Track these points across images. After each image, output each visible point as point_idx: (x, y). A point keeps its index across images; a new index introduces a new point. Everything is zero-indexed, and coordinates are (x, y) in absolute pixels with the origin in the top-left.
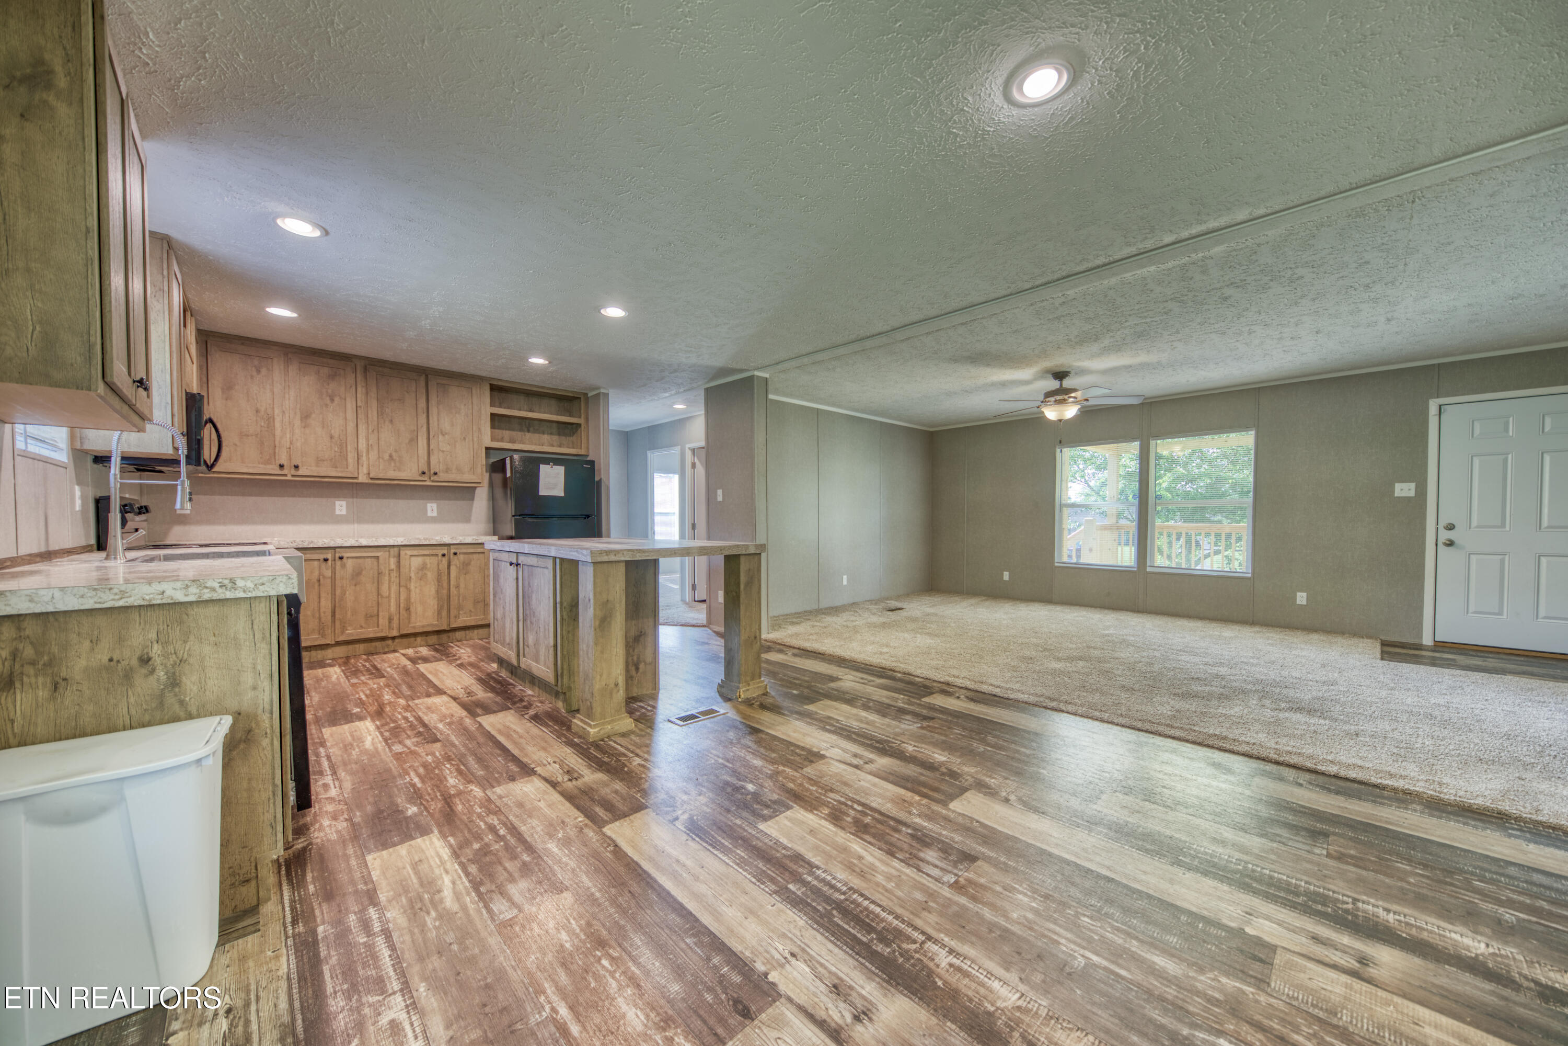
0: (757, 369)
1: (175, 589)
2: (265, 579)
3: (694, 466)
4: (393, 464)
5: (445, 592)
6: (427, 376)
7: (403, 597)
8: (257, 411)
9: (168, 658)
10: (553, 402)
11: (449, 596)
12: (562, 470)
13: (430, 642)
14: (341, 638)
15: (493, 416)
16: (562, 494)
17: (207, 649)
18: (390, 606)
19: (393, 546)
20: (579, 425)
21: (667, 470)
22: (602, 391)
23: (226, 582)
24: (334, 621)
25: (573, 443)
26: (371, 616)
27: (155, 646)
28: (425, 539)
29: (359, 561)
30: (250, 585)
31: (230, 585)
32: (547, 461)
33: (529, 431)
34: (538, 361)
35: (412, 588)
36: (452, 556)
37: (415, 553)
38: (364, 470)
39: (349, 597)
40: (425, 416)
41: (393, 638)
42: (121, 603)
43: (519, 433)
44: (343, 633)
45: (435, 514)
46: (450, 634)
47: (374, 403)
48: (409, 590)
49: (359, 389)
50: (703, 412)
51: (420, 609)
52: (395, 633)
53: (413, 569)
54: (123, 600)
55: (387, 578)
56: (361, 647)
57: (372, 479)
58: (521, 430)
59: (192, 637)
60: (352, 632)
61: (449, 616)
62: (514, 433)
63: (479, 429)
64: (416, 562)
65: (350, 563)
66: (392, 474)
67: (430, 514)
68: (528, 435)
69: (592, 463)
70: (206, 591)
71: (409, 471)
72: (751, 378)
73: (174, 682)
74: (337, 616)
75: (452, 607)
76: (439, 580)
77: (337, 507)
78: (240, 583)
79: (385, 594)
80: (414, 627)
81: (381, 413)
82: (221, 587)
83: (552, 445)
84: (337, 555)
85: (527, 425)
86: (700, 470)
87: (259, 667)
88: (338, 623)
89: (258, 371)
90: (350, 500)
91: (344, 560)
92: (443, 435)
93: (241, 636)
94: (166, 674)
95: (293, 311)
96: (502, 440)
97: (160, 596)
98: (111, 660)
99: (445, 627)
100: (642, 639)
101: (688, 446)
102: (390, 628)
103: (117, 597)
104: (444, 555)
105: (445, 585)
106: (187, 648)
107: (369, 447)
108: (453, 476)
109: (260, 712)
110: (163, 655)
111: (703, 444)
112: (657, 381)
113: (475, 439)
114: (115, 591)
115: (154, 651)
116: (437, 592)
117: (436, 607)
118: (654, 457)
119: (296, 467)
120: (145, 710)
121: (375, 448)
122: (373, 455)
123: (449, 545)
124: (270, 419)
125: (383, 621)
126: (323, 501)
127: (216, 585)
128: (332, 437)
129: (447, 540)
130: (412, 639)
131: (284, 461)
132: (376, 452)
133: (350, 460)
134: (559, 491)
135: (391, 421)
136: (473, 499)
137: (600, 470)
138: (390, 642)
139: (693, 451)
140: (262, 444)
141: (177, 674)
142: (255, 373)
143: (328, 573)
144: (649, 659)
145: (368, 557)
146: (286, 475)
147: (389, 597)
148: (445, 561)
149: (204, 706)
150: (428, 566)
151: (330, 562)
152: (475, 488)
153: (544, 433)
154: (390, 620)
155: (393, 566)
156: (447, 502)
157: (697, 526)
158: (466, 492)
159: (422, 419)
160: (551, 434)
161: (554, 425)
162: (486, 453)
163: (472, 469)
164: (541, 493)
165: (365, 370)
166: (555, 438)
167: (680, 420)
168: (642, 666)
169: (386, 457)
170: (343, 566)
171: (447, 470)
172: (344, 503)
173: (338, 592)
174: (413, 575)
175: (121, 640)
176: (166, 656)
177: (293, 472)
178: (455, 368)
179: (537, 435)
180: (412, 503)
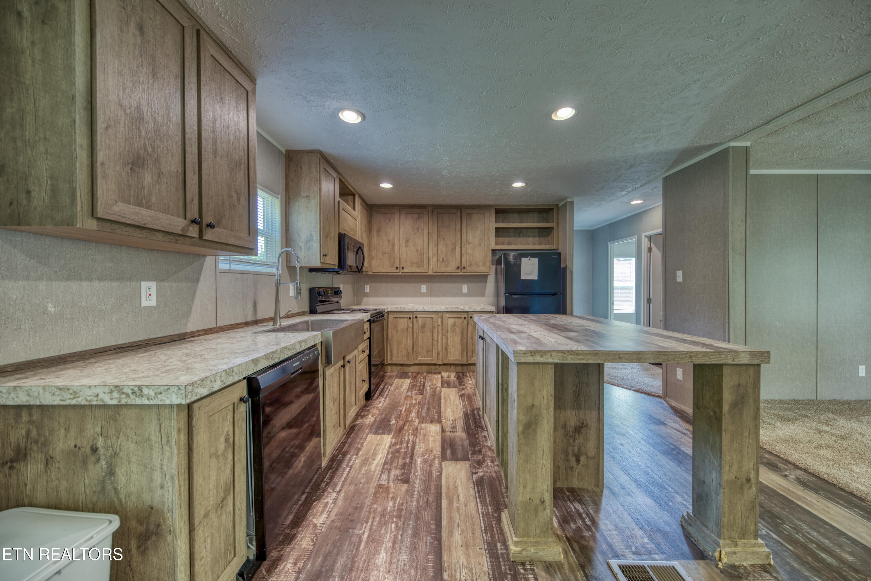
0: (735, 138)
1: (104, 393)
2: (162, 388)
3: (650, 250)
4: (444, 264)
5: (465, 340)
6: (461, 210)
7: (444, 341)
8: (389, 241)
9: (108, 450)
10: (536, 215)
11: (467, 343)
12: (536, 261)
13: (458, 370)
14: (416, 362)
15: (497, 229)
16: (537, 278)
17: (132, 446)
18: (438, 346)
19: (440, 312)
20: (552, 228)
21: (625, 255)
22: (569, 200)
23: (136, 389)
24: (413, 352)
25: (549, 241)
26: (429, 351)
27: (100, 439)
28: (456, 308)
29: (425, 319)
30: (152, 393)
31: (138, 392)
32: (526, 256)
33: (519, 236)
34: (518, 184)
35: (449, 336)
36: (469, 318)
37: (450, 316)
38: (431, 268)
39: (420, 339)
40: (459, 234)
41: (440, 365)
42: (73, 402)
43: (514, 238)
44: (416, 359)
45: (466, 292)
46: (468, 367)
47: (436, 230)
48: (447, 338)
49: (430, 223)
50: (661, 203)
51: (452, 350)
52: (440, 362)
53: (449, 325)
54: (76, 399)
55: (436, 330)
56: (425, 368)
57: (434, 272)
58: (515, 236)
59: (122, 435)
60: (421, 359)
61: (467, 356)
62: (510, 239)
63: (488, 238)
64: (451, 321)
65: (420, 320)
66: (443, 269)
67: (464, 291)
68: (519, 239)
69: (559, 254)
70: (123, 396)
71: (451, 268)
72: (726, 151)
73: (111, 472)
74: (414, 349)
75: (469, 351)
76: (462, 333)
77: (422, 288)
78: (145, 391)
79: (436, 339)
80: (449, 360)
81: (439, 235)
82: (133, 393)
83: (535, 244)
84: (415, 316)
85: (518, 232)
86: (657, 254)
87: (165, 468)
88: (414, 353)
89: (390, 221)
90: (428, 284)
91: (418, 318)
92: (469, 244)
93: (153, 438)
94: (107, 462)
95: (391, 184)
96: (503, 244)
97: (96, 399)
98: (75, 446)
99: (465, 362)
100: (583, 431)
101: (644, 234)
102: (438, 359)
103: (72, 397)
104: (465, 318)
105: (465, 337)
106: (119, 443)
107: (433, 254)
108: (474, 269)
109: (166, 509)
110: (105, 448)
111: (660, 230)
112: (614, 181)
113: (486, 245)
114: (71, 391)
115: (99, 443)
116: (461, 340)
117: (460, 349)
118: (615, 246)
119: (403, 268)
120: (95, 492)
121: (436, 255)
122: (435, 259)
123: (467, 312)
124: (393, 244)
125: (435, 355)
126: (416, 285)
127: (130, 392)
128: (417, 251)
129: (467, 309)
130: (449, 367)
131: (398, 266)
132: (436, 257)
133: (425, 263)
134: (534, 276)
135: (444, 239)
136: (486, 282)
137: (565, 259)
138: (438, 367)
139: (650, 238)
140: (390, 257)
141: (113, 465)
142: (388, 222)
143: (411, 325)
144: (592, 453)
145: (428, 317)
146: (399, 272)
147: (438, 341)
148: (465, 321)
149: (129, 497)
150: (457, 324)
151: (412, 319)
152: (488, 275)
153: (529, 237)
154: (438, 354)
155: (440, 323)
156: (473, 284)
157: (652, 301)
158: (482, 278)
159: (459, 236)
160: (534, 237)
161: (536, 230)
162: (492, 253)
163: (484, 264)
164: (522, 278)
165: (433, 212)
166: (537, 239)
167: (636, 215)
168: (583, 459)
169: (441, 260)
170: (417, 322)
171: (471, 265)
172: (425, 286)
173: (415, 336)
174: (449, 329)
175: (81, 430)
176: (106, 447)
177: (402, 271)
178: (475, 203)
179: (525, 239)
180: (455, 285)
